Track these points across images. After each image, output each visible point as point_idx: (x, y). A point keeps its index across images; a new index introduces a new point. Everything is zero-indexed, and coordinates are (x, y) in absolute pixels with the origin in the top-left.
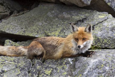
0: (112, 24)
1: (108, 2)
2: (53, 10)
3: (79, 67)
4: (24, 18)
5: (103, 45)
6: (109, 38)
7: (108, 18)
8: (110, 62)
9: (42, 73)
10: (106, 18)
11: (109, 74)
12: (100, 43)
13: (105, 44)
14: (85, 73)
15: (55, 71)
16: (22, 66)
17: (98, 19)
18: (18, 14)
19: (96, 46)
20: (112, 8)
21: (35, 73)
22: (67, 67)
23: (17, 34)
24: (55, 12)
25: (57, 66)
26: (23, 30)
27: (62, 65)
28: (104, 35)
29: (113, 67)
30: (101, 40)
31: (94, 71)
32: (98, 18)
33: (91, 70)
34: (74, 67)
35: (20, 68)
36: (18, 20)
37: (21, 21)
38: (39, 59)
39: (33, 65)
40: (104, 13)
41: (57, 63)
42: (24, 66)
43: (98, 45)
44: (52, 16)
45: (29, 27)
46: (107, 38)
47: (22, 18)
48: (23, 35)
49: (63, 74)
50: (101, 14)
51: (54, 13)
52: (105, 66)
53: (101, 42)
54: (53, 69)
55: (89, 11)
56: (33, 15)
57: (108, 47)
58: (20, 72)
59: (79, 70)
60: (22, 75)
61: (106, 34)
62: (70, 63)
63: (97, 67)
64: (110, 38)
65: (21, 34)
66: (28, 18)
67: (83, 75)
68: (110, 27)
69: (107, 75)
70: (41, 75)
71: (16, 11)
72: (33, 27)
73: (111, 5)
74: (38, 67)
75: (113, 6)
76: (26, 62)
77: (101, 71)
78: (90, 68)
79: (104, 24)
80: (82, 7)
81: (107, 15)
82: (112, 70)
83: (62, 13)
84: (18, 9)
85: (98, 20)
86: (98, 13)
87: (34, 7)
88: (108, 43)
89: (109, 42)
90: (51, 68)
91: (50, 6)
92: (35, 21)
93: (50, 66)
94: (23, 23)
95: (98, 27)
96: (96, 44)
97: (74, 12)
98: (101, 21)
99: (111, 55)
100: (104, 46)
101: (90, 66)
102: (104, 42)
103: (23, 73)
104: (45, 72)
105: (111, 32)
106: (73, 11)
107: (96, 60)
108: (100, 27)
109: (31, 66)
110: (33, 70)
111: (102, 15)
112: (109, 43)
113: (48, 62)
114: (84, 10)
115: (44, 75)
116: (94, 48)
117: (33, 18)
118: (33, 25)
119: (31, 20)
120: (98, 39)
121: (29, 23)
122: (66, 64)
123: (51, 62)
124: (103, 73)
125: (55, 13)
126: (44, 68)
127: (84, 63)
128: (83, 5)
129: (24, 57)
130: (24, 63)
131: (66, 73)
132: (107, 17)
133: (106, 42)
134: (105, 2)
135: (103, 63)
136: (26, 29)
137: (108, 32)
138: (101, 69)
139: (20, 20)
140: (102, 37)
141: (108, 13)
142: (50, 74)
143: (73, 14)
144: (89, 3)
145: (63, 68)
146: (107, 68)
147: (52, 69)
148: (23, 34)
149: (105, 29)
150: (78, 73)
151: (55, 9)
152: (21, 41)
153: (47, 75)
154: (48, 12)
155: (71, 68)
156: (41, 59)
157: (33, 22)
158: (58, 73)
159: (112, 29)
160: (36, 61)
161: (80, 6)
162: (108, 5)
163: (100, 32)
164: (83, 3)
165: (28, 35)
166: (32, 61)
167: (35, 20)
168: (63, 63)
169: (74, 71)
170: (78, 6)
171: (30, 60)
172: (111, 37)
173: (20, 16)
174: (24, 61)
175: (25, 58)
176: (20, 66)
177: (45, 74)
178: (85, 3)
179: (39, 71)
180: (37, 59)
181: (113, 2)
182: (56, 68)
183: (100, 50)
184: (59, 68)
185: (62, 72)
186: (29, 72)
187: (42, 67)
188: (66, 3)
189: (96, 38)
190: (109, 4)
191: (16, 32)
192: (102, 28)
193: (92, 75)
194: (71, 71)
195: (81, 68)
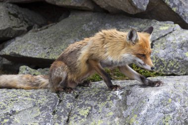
0: (181, 39)
1: (173, 7)
2: (90, 21)
3: (132, 104)
4: (48, 33)
5: (168, 70)
6: (177, 60)
7: (174, 30)
8: (182, 95)
9: (74, 114)
10: (171, 30)
11: (181, 113)
12: (164, 67)
13: (172, 68)
14: (143, 112)
15: (94, 110)
16: (43, 104)
17: (160, 32)
18: (39, 29)
19: (158, 71)
20: (179, 16)
21: (64, 114)
22: (113, 104)
23: (37, 57)
24: (93, 23)
25: (98, 103)
26: (47, 50)
27: (105, 101)
28: (170, 55)
29: (186, 103)
30: (165, 63)
31: (156, 109)
32: (158, 31)
33: (153, 107)
34: (124, 104)
35: (40, 106)
36: (38, 37)
37: (44, 39)
38: (70, 93)
39: (60, 101)
40: (167, 23)
41: (98, 98)
42: (47, 103)
43: (160, 71)
44: (89, 30)
45: (55, 46)
46: (173, 59)
47: (44, 34)
48: (46, 58)
49: (107, 115)
50: (164, 24)
51: (92, 26)
52: (173, 101)
53: (165, 65)
54: (92, 107)
55: (145, 20)
56: (60, 30)
57: (176, 74)
58: (40, 113)
59: (132, 108)
60: (44, 118)
61: (172, 53)
62: (119, 98)
63: (162, 104)
64: (179, 59)
65: (43, 57)
66: (54, 33)
67: (139, 115)
68: (178, 42)
69: (177, 115)
70: (73, 118)
71: (36, 25)
72: (61, 47)
73: (178, 11)
74: (69, 105)
75: (180, 13)
76: (50, 97)
77: (168, 110)
78: (151, 105)
79: (168, 39)
80: (133, 14)
81: (172, 26)
82: (184, 107)
83: (105, 24)
84: (40, 23)
85: (159, 34)
86: (158, 23)
87: (63, 19)
88: (175, 66)
89: (177, 66)
90: (88, 105)
91: (86, 15)
92: (63, 38)
93: (86, 102)
94: (47, 41)
95: (159, 44)
96: (157, 69)
97: (123, 23)
98: (164, 34)
99: (183, 84)
100: (170, 72)
101: (151, 102)
102: (169, 66)
103: (44, 114)
104: (78, 112)
105: (180, 50)
106: (120, 21)
107: (159, 92)
108: (162, 43)
109: (58, 103)
110: (61, 110)
111: (164, 26)
112: (178, 68)
113: (84, 97)
114: (137, 19)
115: (77, 117)
116: (155, 74)
117: (62, 33)
118: (61, 44)
119: (58, 36)
120: (161, 61)
121: (56, 41)
122: (112, 99)
123: (88, 96)
124: (172, 112)
125: (94, 26)
126: (78, 105)
127: (140, 97)
128: (135, 11)
129: (46, 90)
130: (47, 98)
131: (111, 114)
132: (173, 28)
133: (173, 65)
134: (168, 7)
135: (171, 97)
136: (50, 49)
137: (175, 51)
138: (168, 105)
139: (41, 37)
140: (167, 58)
141: (173, 23)
142: (88, 116)
143: (121, 25)
144: (145, 7)
145: (108, 106)
146: (177, 105)
147: (90, 108)
148: (46, 56)
149: (170, 46)
150: (131, 114)
151: (93, 20)
152: (43, 68)
153: (83, 117)
154: (83, 24)
155: (120, 106)
156: (72, 92)
157: (61, 39)
158: (99, 113)
159: (182, 46)
160: (65, 95)
161: (131, 13)
162: (173, 11)
163: (163, 51)
164: (135, 8)
165: (53, 58)
166: (58, 96)
167: (63, 36)
168: (107, 98)
169: (125, 110)
170: (128, 12)
171: (55, 94)
172: (181, 57)
173: (42, 32)
174: (46, 95)
175: (48, 91)
176: (40, 104)
177: (79, 115)
178: (139, 7)
179: (70, 111)
180: (67, 93)
181: (180, 7)
182: (96, 107)
183: (165, 77)
184: (101, 105)
185: (106, 112)
186: (54, 113)
187: (75, 105)
188: (110, 11)
189: (157, 59)
190: (174, 9)
191: (36, 54)
192: (166, 45)
193: (153, 115)
194: (120, 110)
195: (135, 105)
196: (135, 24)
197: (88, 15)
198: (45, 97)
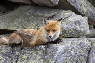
0: (75, 19)
1: (71, 3)
2: (30, 10)
3: (50, 52)
4: (8, 16)
5: (69, 35)
6: (73, 30)
7: (72, 15)
8: (75, 47)
9: (20, 58)
10: (70, 15)
11: (74, 57)
12: (66, 33)
13: (71, 34)
14: (55, 57)
15: (30, 56)
16: (4, 53)
17: (64, 16)
18: (3, 14)
19: (63, 36)
20: (74, 8)
21: (15, 58)
22: (40, 53)
23: (2, 28)
24: (31, 11)
25: (32, 52)
26: (7, 25)
27: (36, 51)
28: (69, 27)
29: (77, 51)
30: (67, 31)
31: (62, 55)
32: (64, 15)
33: (60, 54)
34: (46, 52)
35: (2, 54)
36: (3, 18)
37: (5, 19)
38: (18, 47)
39: (13, 51)
40: (68, 11)
41: (32, 50)
42: (6, 52)
43: (65, 35)
44: (29, 14)
45: (11, 23)
46: (71, 29)
47: (6, 17)
48: (6, 29)
49: (37, 58)
50: (67, 12)
51: (30, 12)
52: (71, 51)
53: (67, 32)
54: (29, 54)
55: (58, 10)
56: (14, 14)
57: (72, 37)
58: (2, 57)
59: (50, 54)
60: (4, 60)
61: (71, 26)
62: (43, 49)
63: (65, 52)
64: (74, 29)
65: (5, 28)
66: (10, 16)
67: (53, 58)
68: (74, 21)
69: (73, 58)
70: (20, 60)
71: (2, 12)
72: (14, 23)
73: (74, 5)
74: (17, 53)
75: (75, 6)
76: (7, 49)
77: (68, 55)
78: (59, 53)
79: (69, 19)
80: (51, 6)
81: (71, 13)
82: (76, 53)
83: (37, 12)
84: (4, 11)
85: (64, 17)
86: (64, 11)
88: (72, 33)
89: (73, 33)
90: (28, 53)
91: (27, 7)
92: (16, 19)
93: (26, 52)
94: (7, 20)
95: (64, 22)
96: (63, 35)
97: (46, 11)
98: (67, 17)
99: (75, 42)
100: (70, 36)
101: (59, 51)
102: (69, 33)
103: (4, 58)
104: (22, 57)
105: (74, 25)
106: (45, 10)
107: (64, 46)
108: (66, 21)
109: (12, 52)
110: (13, 56)
111: (67, 13)
112: (73, 34)
113: (25, 49)
114: (53, 9)
115: (21, 60)
116: (62, 37)
117: (15, 16)
118: (14, 22)
119: (13, 18)
120: (65, 30)
121: (11, 20)
122: (40, 50)
123: (28, 49)
124: (70, 56)
125: (31, 12)
126: (22, 53)
127: (54, 49)
128: (52, 5)
129: (6, 46)
130: (6, 50)
131: (39, 57)
132: (71, 14)
133: (71, 32)
134: (69, 3)
135: (70, 48)
136: (9, 25)
137: (72, 25)
138: (68, 53)
139: (4, 18)
140: (68, 29)
141: (71, 11)
142: (27, 58)
143: (45, 12)
144: (57, 3)
145: (37, 54)
146: (73, 52)
147: (28, 54)
148: (6, 28)
149: (70, 23)
150: (49, 57)
151: (31, 9)
152: (5, 34)
153: (24, 59)
154: (26, 12)
155: (44, 53)
156: (19, 47)
157: (14, 19)
158: (33, 57)
159: (75, 23)
160: (16, 48)
161: (50, 6)
162: (71, 5)
163: (66, 25)
164: (52, 3)
165: (10, 29)
166: (12, 49)
167: (16, 18)
168: (37, 49)
169: (46, 55)
170: (49, 6)
171: (10, 48)
172: (75, 29)
173: (5, 15)
174: (6, 48)
175: (7, 46)
176: (2, 53)
177: (22, 58)
178: (54, 3)
179: (18, 56)
180: (17, 47)
181: (75, 3)
182: (31, 54)
183: (67, 39)
184: (34, 53)
185: (36, 56)
186: (10, 57)
187: (20, 53)
188: (39, 5)
189: (63, 30)
190: (72, 4)
191: (1, 27)
192: (68, 22)
193: (60, 58)
194: (44, 55)
195: (51, 53)
196: (52, 12)
197: (28, 7)
198: (5, 50)
